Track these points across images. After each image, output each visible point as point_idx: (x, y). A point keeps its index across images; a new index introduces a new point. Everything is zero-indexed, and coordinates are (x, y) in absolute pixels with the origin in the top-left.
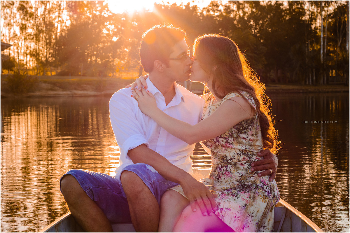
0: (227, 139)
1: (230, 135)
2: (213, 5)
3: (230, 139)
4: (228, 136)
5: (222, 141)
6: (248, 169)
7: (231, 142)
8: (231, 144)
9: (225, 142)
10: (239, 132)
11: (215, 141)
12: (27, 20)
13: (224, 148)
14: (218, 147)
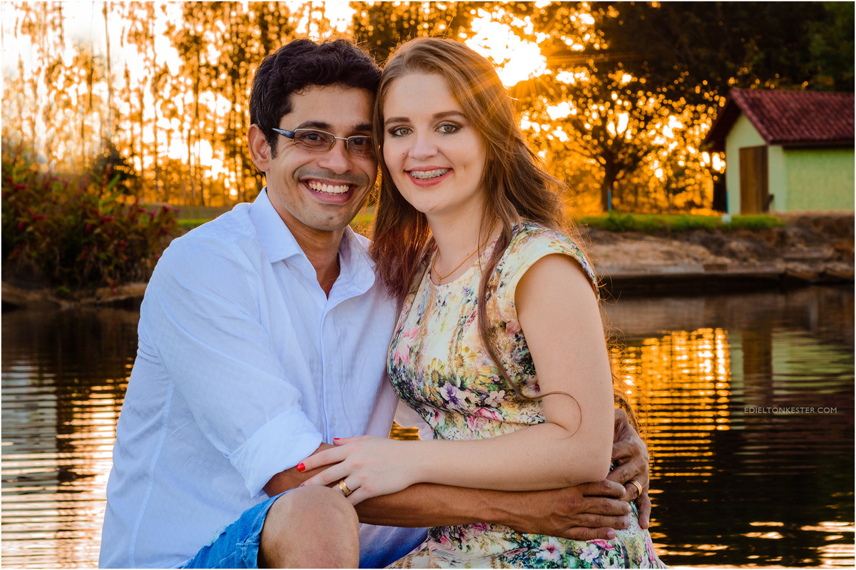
0: (484, 396)
1: (496, 383)
3: (493, 394)
5: (467, 400)
7: (494, 405)
8: (494, 410)
9: (477, 405)
10: (525, 372)
11: (444, 399)
12: (206, 22)
13: (470, 426)
14: (455, 420)
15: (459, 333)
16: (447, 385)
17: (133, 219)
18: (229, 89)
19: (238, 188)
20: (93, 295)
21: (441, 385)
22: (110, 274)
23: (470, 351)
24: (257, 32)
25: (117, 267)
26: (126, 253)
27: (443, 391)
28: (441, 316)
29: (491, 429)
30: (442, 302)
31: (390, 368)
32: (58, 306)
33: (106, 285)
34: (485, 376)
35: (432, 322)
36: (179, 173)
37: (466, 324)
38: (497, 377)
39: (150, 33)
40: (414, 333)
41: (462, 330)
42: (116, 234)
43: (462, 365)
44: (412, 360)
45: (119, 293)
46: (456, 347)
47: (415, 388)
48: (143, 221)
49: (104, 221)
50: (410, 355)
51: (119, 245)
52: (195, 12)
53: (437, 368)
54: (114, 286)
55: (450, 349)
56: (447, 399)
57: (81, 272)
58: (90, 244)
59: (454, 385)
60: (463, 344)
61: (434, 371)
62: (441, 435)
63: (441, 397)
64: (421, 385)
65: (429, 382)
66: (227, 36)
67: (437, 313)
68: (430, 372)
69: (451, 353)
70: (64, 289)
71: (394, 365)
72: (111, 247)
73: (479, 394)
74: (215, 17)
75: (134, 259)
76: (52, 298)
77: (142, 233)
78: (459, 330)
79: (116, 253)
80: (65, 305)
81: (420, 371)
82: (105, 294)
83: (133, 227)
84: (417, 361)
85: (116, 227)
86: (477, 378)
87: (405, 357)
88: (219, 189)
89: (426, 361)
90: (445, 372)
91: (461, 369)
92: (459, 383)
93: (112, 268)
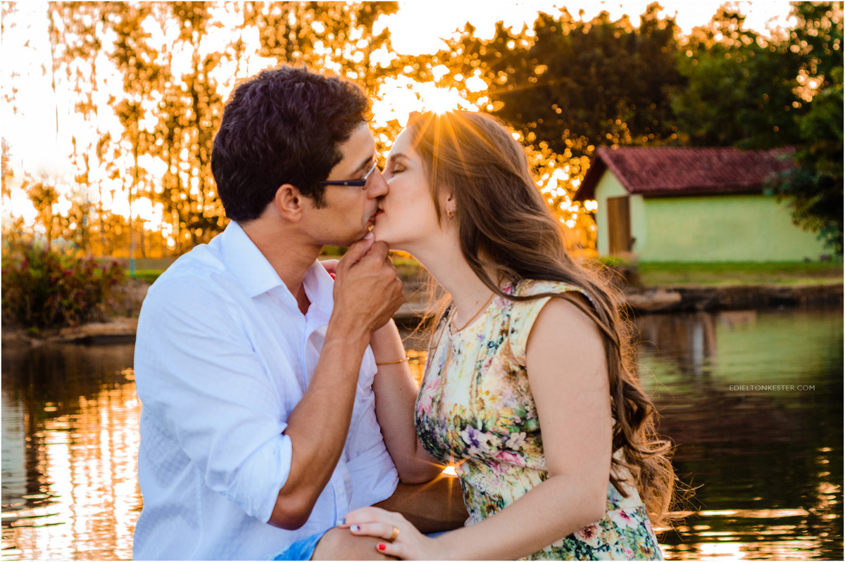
0: (505, 438)
1: (518, 425)
2: (726, 15)
4: (509, 429)
5: (489, 443)
6: (564, 550)
7: (516, 448)
8: (516, 453)
9: (498, 448)
11: (465, 444)
12: (143, 92)
13: (495, 471)
14: (478, 467)
15: (478, 378)
16: (469, 428)
17: (89, 272)
18: (165, 153)
19: (175, 239)
20: (57, 334)
21: (463, 428)
22: (72, 317)
23: (490, 395)
24: (189, 101)
25: (77, 311)
26: (84, 300)
27: (465, 435)
28: (459, 364)
29: (515, 474)
30: (457, 351)
31: (415, 419)
32: (29, 344)
33: (68, 326)
34: (506, 418)
35: (451, 372)
36: (123, 226)
37: (483, 368)
38: (519, 418)
39: (94, 104)
40: (436, 384)
41: (480, 375)
42: (76, 284)
43: (483, 408)
44: (434, 410)
45: (80, 332)
46: (477, 391)
47: (438, 436)
48: (97, 274)
49: (65, 274)
50: (432, 405)
51: (78, 294)
52: (133, 84)
53: (458, 412)
54: (75, 326)
55: (470, 393)
56: (469, 442)
57: (48, 316)
58: (54, 294)
59: (475, 427)
60: (484, 387)
61: (456, 417)
62: (468, 483)
63: (463, 441)
64: (444, 432)
65: (451, 428)
66: (163, 104)
67: (455, 362)
68: (452, 417)
69: (472, 397)
70: (35, 330)
71: (418, 416)
72: (72, 296)
73: (501, 436)
74: (151, 88)
75: (90, 305)
76: (25, 338)
77: (97, 283)
78: (476, 374)
79: (76, 300)
80: (36, 343)
81: (442, 418)
82: (68, 333)
83: (90, 279)
84: (439, 410)
85: (75, 279)
86: (498, 420)
87: (428, 407)
88: (157, 239)
89: (447, 408)
90: (467, 416)
91: (482, 412)
92: (480, 426)
93: (72, 312)
